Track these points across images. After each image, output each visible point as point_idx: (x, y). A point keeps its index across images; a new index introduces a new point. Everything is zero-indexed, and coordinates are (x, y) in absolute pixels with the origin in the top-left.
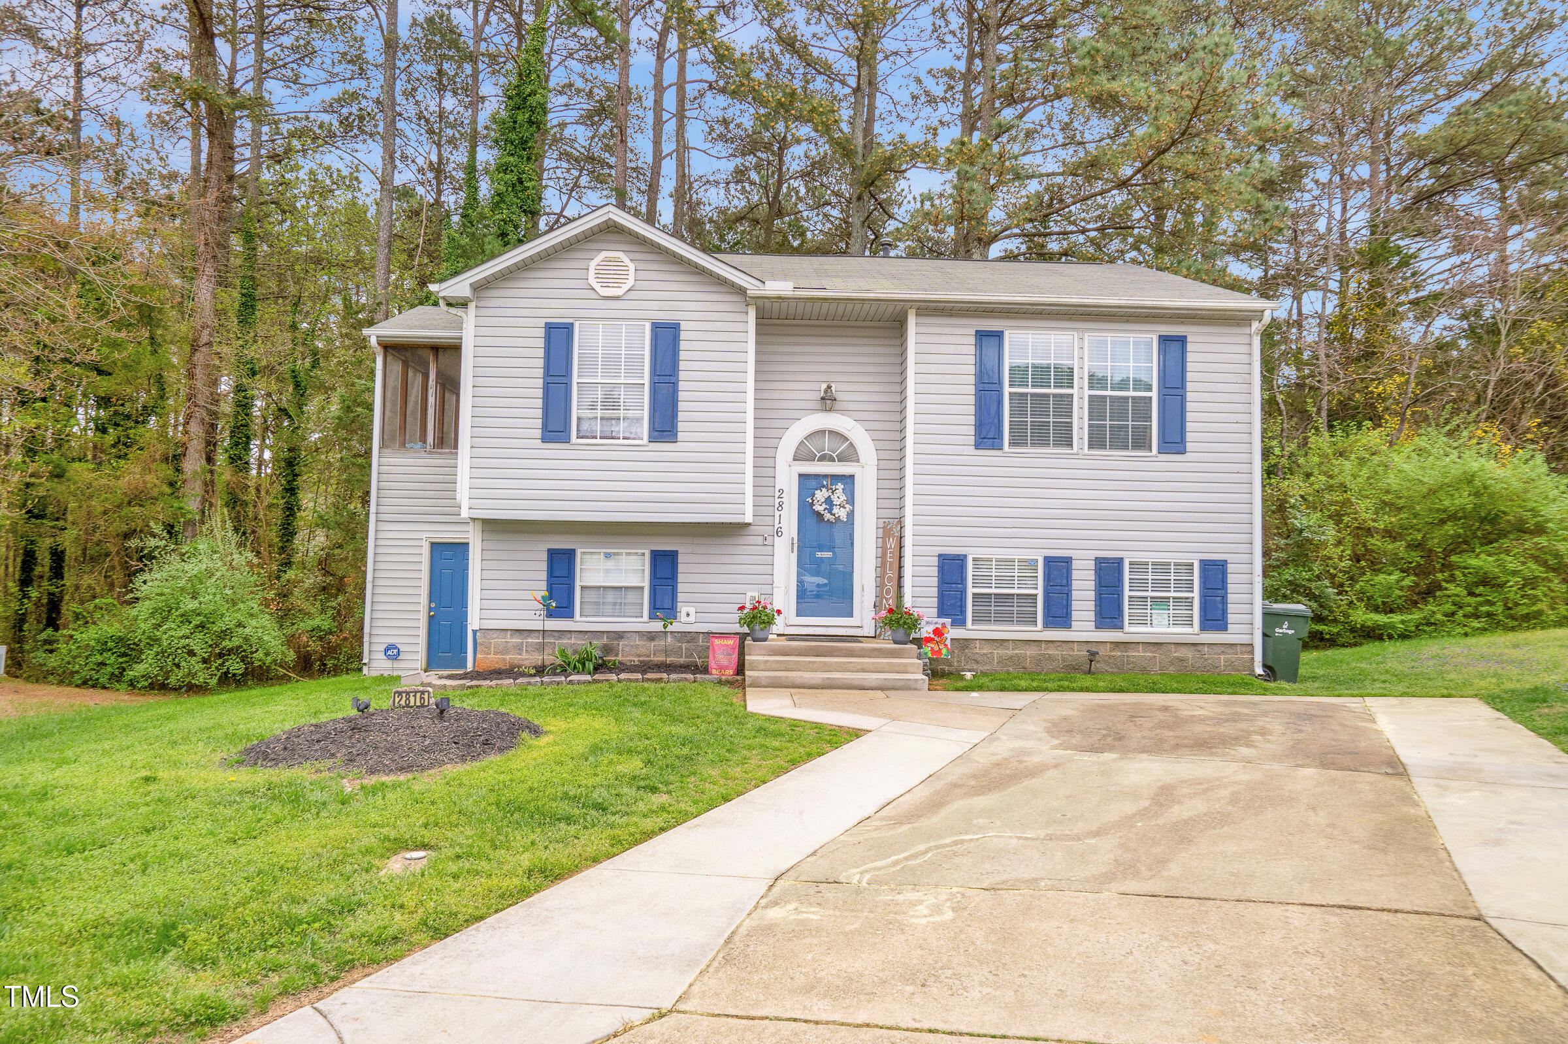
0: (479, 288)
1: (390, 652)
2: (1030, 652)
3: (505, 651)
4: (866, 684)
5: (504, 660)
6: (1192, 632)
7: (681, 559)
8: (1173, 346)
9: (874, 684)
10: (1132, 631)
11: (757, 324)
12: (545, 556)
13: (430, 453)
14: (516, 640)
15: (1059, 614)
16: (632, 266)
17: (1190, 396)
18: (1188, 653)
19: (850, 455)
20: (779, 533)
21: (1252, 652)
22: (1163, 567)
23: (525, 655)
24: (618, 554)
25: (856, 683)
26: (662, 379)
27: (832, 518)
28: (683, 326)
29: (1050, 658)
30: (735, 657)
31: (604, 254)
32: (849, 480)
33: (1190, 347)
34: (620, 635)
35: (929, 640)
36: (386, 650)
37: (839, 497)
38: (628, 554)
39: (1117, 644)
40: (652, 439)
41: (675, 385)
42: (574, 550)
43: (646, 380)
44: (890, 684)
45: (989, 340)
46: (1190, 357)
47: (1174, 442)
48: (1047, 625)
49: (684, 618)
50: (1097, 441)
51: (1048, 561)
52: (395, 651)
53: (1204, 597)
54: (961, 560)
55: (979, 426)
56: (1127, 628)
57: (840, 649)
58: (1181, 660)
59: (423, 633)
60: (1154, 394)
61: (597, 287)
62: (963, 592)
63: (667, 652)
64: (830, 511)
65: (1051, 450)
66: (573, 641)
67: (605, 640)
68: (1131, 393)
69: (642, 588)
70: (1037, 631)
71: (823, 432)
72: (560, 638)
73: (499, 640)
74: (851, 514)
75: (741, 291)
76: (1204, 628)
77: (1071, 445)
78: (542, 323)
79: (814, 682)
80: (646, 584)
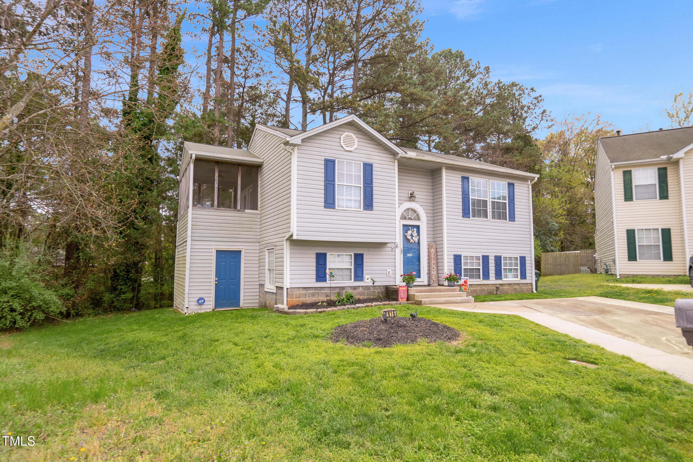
0: (303, 141)
1: (200, 301)
2: (479, 288)
3: (299, 297)
4: (457, 301)
5: (299, 300)
6: (518, 280)
7: (365, 257)
8: (511, 186)
9: (459, 301)
10: (505, 280)
11: (398, 168)
12: (315, 256)
13: (216, 209)
14: (304, 292)
15: (486, 276)
16: (356, 140)
17: (516, 203)
18: (517, 287)
19: (418, 218)
20: (397, 247)
21: (532, 286)
22: (510, 258)
23: (307, 298)
24: (343, 255)
25: (454, 301)
26: (367, 186)
27: (413, 242)
28: (374, 165)
29: (484, 290)
30: (406, 294)
31: (346, 133)
32: (418, 227)
33: (515, 187)
34: (343, 288)
35: (463, 285)
36: (198, 301)
37: (415, 234)
38: (346, 255)
39: (501, 285)
40: (365, 209)
41: (372, 188)
42: (326, 253)
43: (362, 186)
44: (464, 301)
45: (465, 179)
46: (515, 190)
47: (512, 218)
48: (484, 279)
49: (366, 280)
50: (494, 217)
51: (483, 256)
52: (203, 301)
53: (521, 268)
54: (460, 256)
55: (463, 210)
56: (504, 279)
57: (438, 289)
58: (516, 289)
59: (213, 292)
60: (507, 202)
61: (344, 146)
62: (461, 268)
63: (361, 294)
64: (412, 238)
65: (482, 219)
66: (326, 291)
67: (338, 290)
68: (501, 201)
69: (351, 269)
70: (481, 281)
71: (409, 209)
72: (321, 290)
73: (297, 292)
74: (419, 240)
75: (394, 154)
76: (521, 278)
77: (487, 217)
78: (323, 158)
79: (442, 302)
80: (353, 267)
